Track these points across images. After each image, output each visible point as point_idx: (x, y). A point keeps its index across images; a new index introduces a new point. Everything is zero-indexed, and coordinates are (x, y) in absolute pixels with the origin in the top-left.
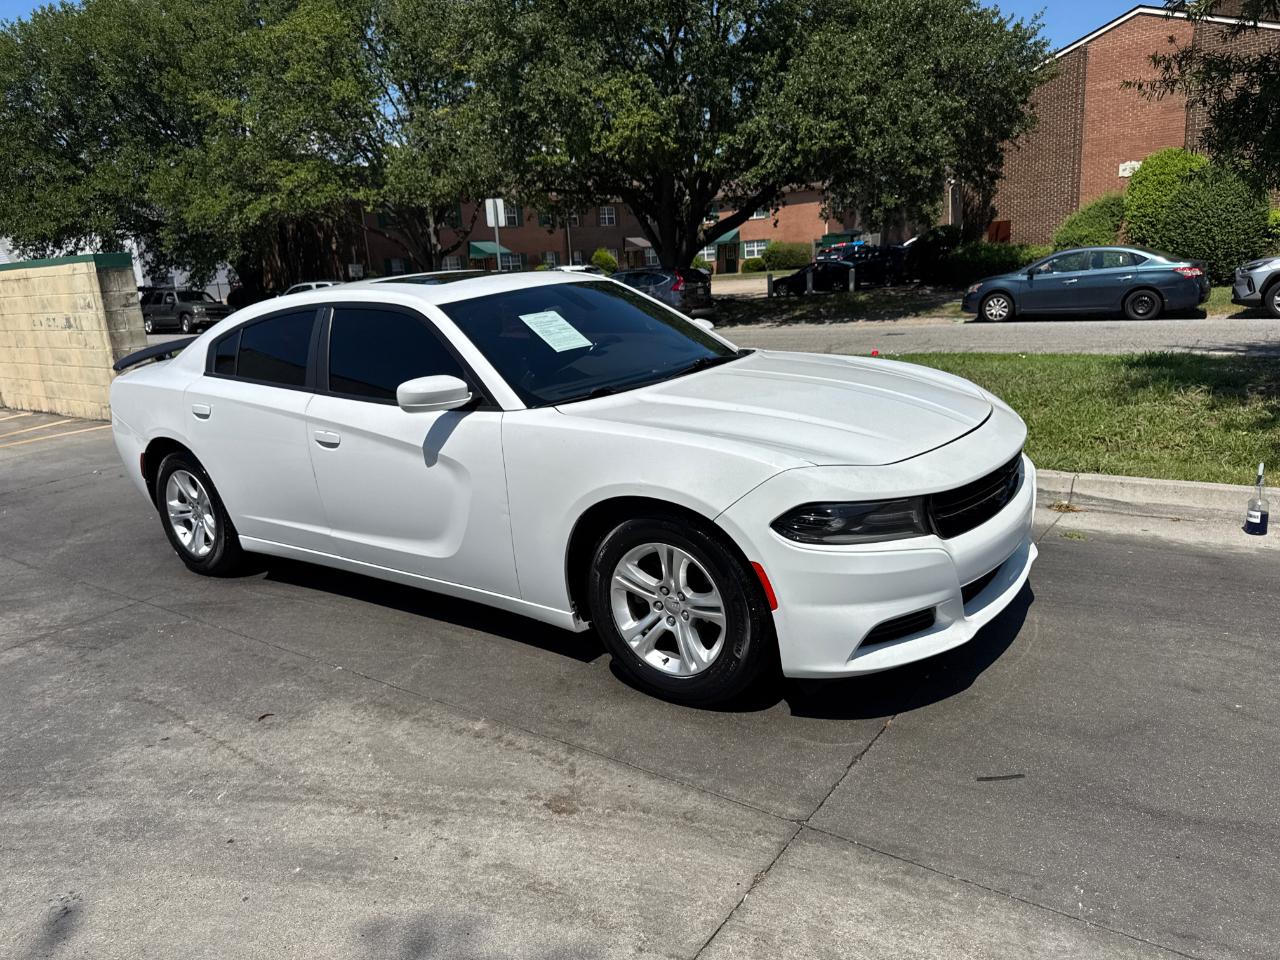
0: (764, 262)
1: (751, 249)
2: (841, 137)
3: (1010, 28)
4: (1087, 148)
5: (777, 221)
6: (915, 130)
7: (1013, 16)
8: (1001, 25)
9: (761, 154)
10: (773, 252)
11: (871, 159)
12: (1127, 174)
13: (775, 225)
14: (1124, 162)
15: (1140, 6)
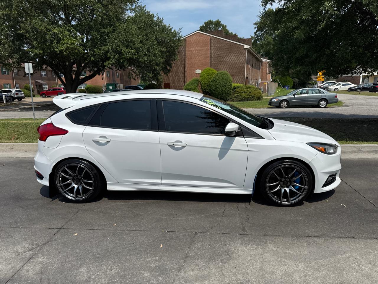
0: (86, 90)
1: (81, 86)
2: (135, 55)
3: (173, 30)
4: (187, 65)
5: (103, 78)
6: (155, 55)
7: (172, 28)
8: (171, 29)
9: (110, 57)
10: (89, 88)
11: (144, 62)
12: (197, 73)
13: (103, 79)
14: (197, 69)
15: (198, 30)
